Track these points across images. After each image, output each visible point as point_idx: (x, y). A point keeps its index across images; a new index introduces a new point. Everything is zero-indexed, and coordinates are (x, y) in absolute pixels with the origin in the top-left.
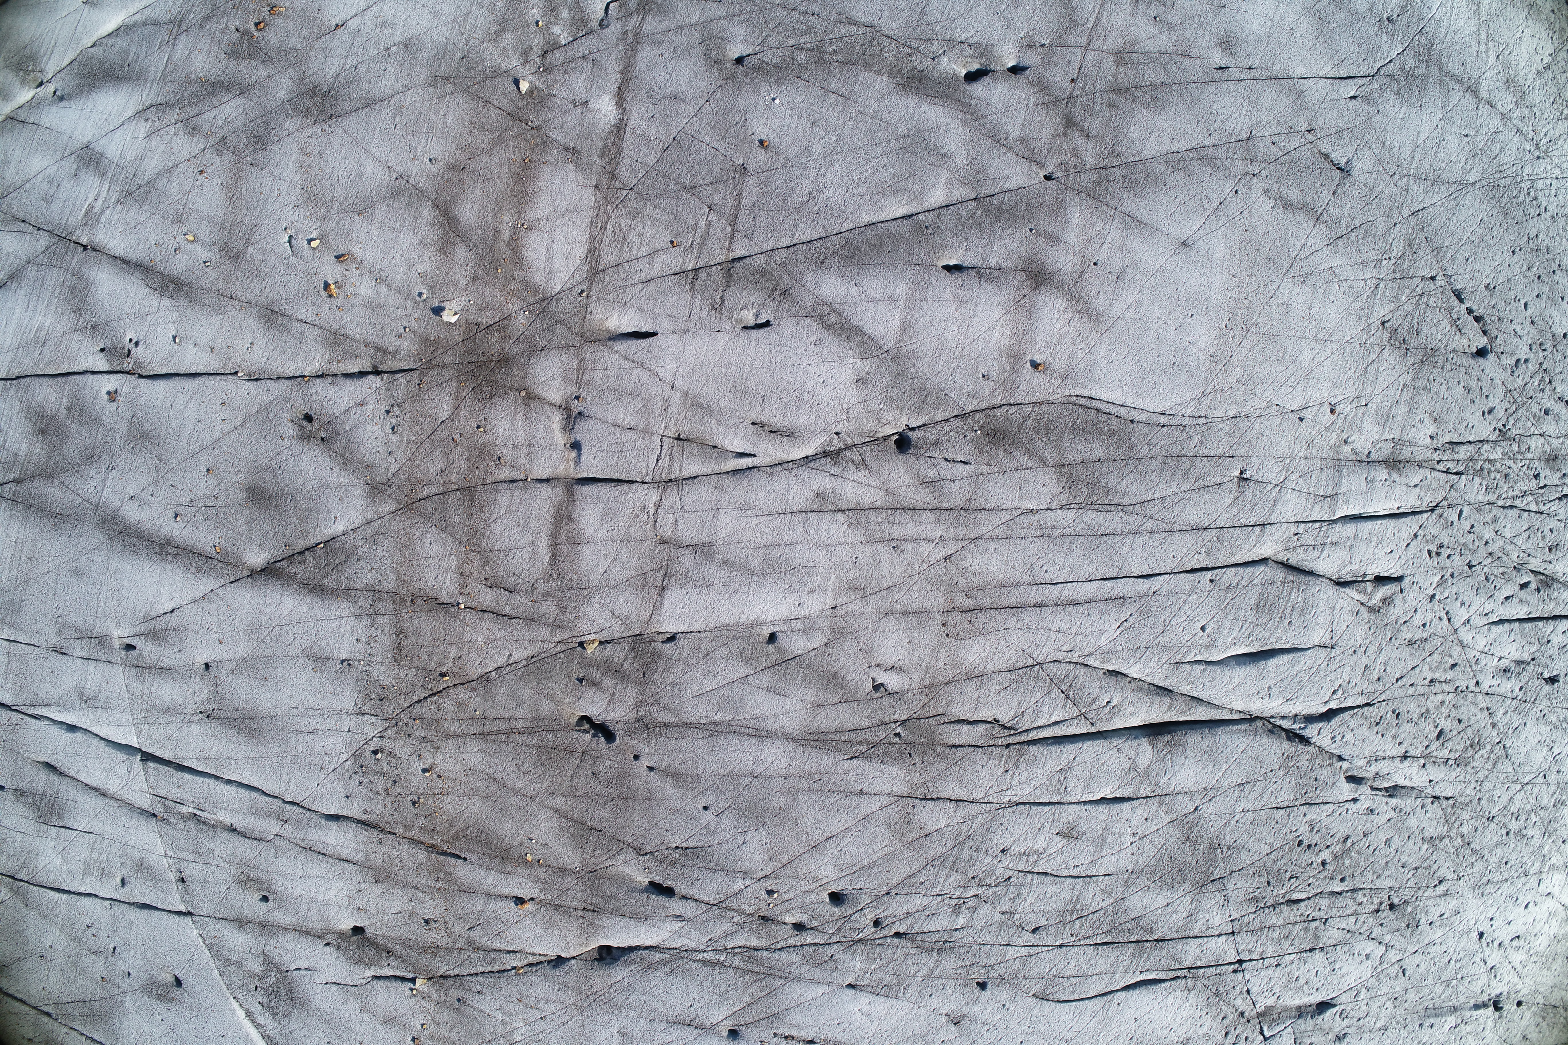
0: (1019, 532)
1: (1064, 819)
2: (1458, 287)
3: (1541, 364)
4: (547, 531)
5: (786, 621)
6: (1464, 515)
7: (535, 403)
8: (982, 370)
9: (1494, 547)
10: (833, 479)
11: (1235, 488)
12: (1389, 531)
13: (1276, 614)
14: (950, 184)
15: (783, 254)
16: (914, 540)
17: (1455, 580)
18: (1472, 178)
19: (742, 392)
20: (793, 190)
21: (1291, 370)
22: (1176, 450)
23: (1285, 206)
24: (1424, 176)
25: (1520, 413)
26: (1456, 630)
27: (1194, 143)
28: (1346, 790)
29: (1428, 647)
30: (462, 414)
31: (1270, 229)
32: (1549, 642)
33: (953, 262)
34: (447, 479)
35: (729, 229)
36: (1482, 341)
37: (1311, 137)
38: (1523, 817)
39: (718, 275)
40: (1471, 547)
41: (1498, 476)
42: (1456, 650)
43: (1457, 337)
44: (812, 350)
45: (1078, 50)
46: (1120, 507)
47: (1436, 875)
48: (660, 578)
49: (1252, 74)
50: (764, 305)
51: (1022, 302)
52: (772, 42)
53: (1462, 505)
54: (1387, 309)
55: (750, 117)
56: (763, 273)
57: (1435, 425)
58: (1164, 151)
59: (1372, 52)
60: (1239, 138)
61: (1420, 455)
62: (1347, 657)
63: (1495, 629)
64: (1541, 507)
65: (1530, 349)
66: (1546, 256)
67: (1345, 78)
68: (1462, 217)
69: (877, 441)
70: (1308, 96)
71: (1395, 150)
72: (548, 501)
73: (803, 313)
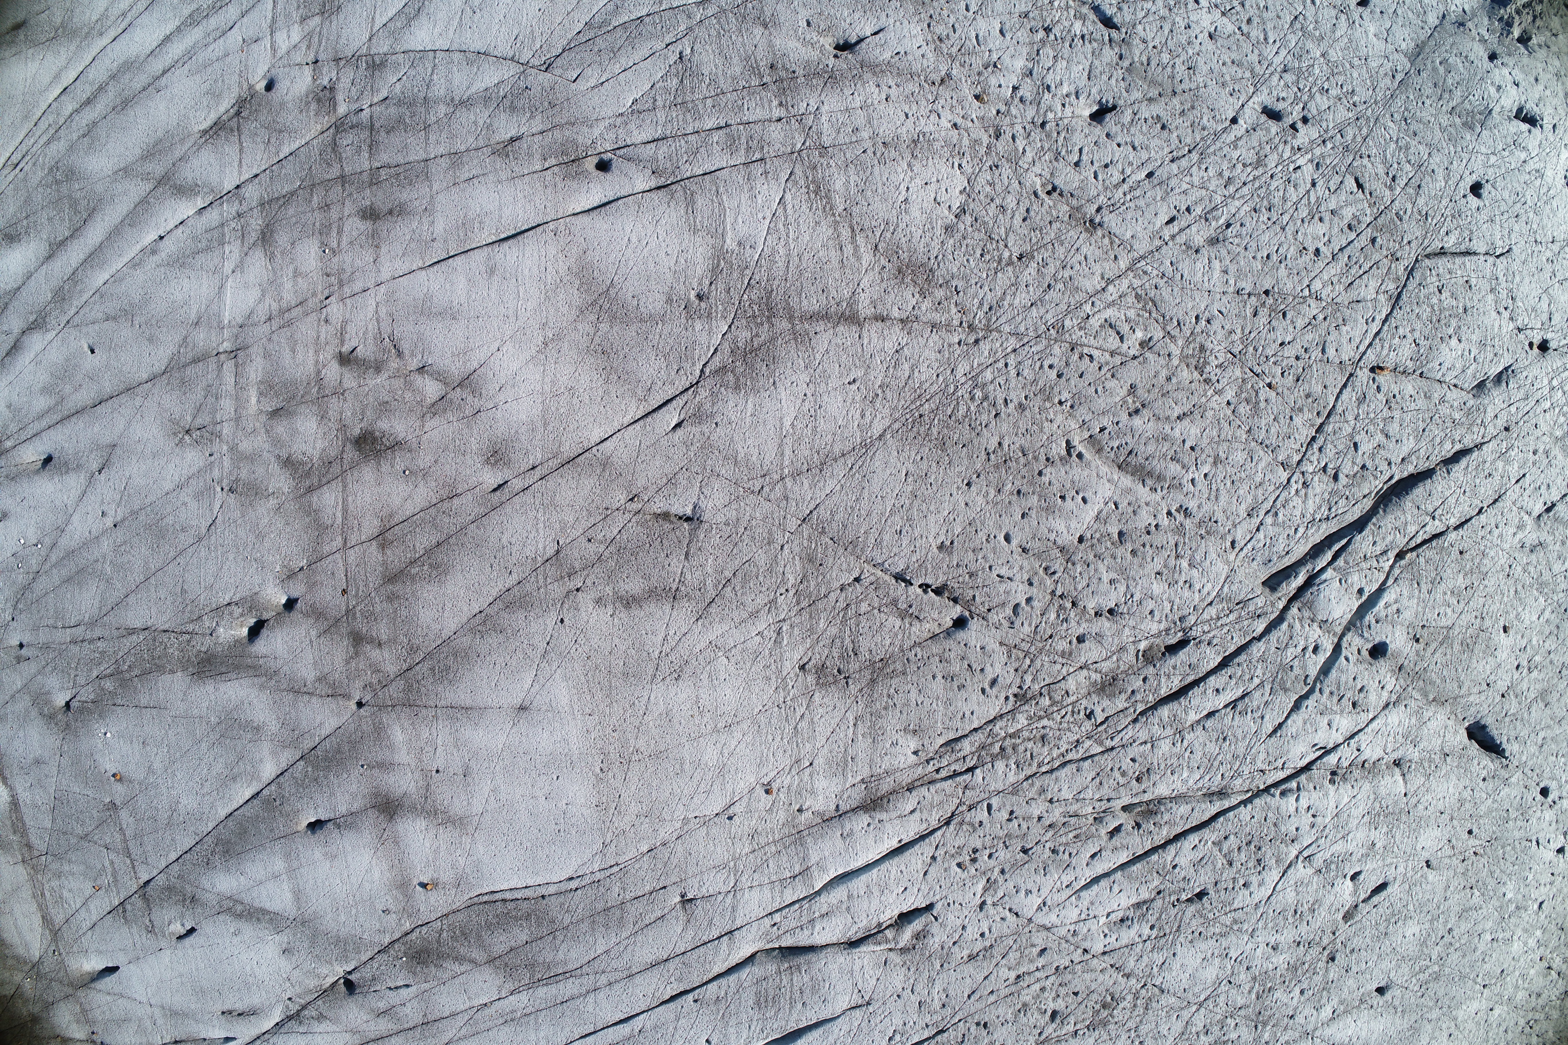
0: (482, 1027)
2: (898, 570)
3: (1053, 593)
6: (995, 806)
8: (380, 907)
9: (1056, 814)
10: (304, 1037)
11: (681, 913)
12: (894, 872)
13: (784, 1003)
14: (274, 754)
15: (176, 867)
17: (1007, 876)
18: (877, 430)
19: (201, 992)
20: (157, 809)
21: (697, 777)
22: (600, 906)
23: (627, 605)
24: (805, 467)
25: (1038, 663)
26: (1030, 920)
27: (495, 593)
29: (997, 952)
31: (617, 641)
32: (1174, 868)
33: (313, 820)
35: (129, 862)
36: (957, 611)
37: (636, 506)
39: (138, 902)
40: (1018, 833)
41: (1030, 745)
42: (1039, 937)
43: (916, 628)
44: (236, 940)
45: (337, 555)
46: (567, 974)
49: (538, 473)
50: (182, 916)
51: (385, 836)
52: (81, 680)
53: (989, 798)
54: (802, 650)
55: (96, 757)
56: (170, 889)
57: (916, 738)
58: (465, 620)
59: (686, 354)
60: (545, 558)
61: (906, 779)
62: (891, 1005)
63: (1089, 891)
64: (1109, 743)
65: (1031, 584)
66: (1022, 460)
67: (660, 407)
68: (876, 488)
69: (326, 993)
70: (615, 459)
71: (754, 458)
73: (213, 912)
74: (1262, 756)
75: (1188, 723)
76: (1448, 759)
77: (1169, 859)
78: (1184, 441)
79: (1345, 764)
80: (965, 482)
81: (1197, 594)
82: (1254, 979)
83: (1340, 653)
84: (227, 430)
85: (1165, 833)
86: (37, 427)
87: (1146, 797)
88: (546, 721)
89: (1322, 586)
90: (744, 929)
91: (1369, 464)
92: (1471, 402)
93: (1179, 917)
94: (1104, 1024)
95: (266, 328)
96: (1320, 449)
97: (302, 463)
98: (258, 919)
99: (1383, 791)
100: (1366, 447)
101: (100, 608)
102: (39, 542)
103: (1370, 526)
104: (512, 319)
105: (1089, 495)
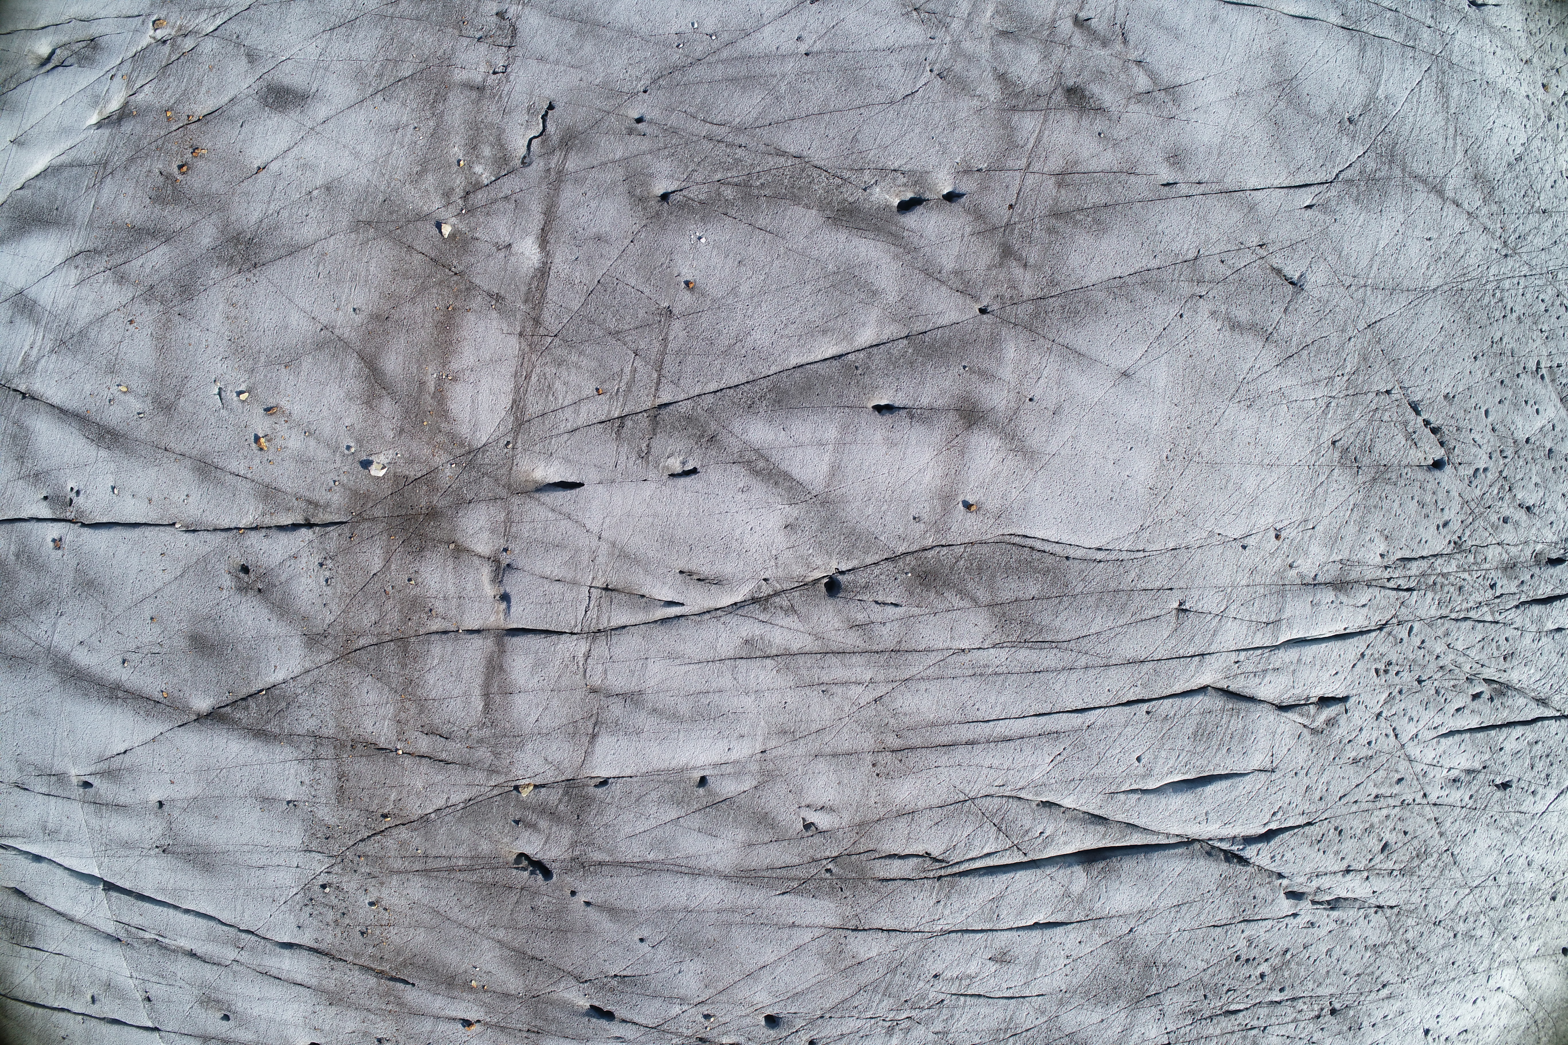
0: (950, 672)
1: (997, 944)
2: (1415, 399)
3: (1501, 472)
4: (479, 680)
5: (715, 765)
6: (1415, 631)
7: (465, 556)
8: (913, 512)
9: (1448, 659)
10: (762, 626)
11: (1174, 620)
12: (1335, 653)
13: (1215, 742)
14: (880, 322)
15: (710, 399)
16: (844, 683)
17: (1403, 697)
18: (1434, 283)
19: (669, 541)
20: (720, 333)
21: (1234, 498)
22: (1113, 585)
23: (1233, 328)
24: (1382, 286)
25: (1476, 524)
26: (1403, 746)
27: (1137, 267)
28: (1286, 906)
29: (1374, 764)
30: (393, 567)
31: (1216, 353)
32: (1501, 749)
33: (883, 402)
34: (381, 630)
35: (655, 375)
36: (1439, 453)
37: (1262, 252)
38: (1471, 919)
39: (644, 422)
40: (1421, 662)
41: (1452, 589)
42: (1403, 765)
43: (1412, 452)
44: (740, 496)
45: (1017, 173)
46: (1054, 644)
47: (1379, 980)
48: (591, 726)
49: (1202, 189)
50: (691, 452)
51: (954, 442)
52: (698, 177)
53: (1413, 621)
54: (1339, 428)
55: (676, 257)
56: (689, 419)
57: (1386, 543)
58: (1107, 277)
59: (1331, 156)
60: (1185, 259)
61: (1369, 574)
62: (1288, 779)
63: (1446, 741)
64: (1497, 617)
65: (1490, 458)
66: (1510, 359)
67: (1302, 186)
68: (1421, 326)
69: (807, 586)
70: (1261, 208)
71: (1352, 260)
72: (479, 653)
73: (730, 459)
75: (1546, 629)
77: (1501, 740)
80: (1474, 355)
84: (956, 25)
85: (1504, 715)
87: (1503, 678)
88: (1142, 394)
90: (1215, 656)
93: (1489, 797)
94: (1412, 873)
97: (1015, 85)
98: (777, 483)
101: (757, 119)
102: (715, 34)
104: (1220, 62)
105: (1541, 410)
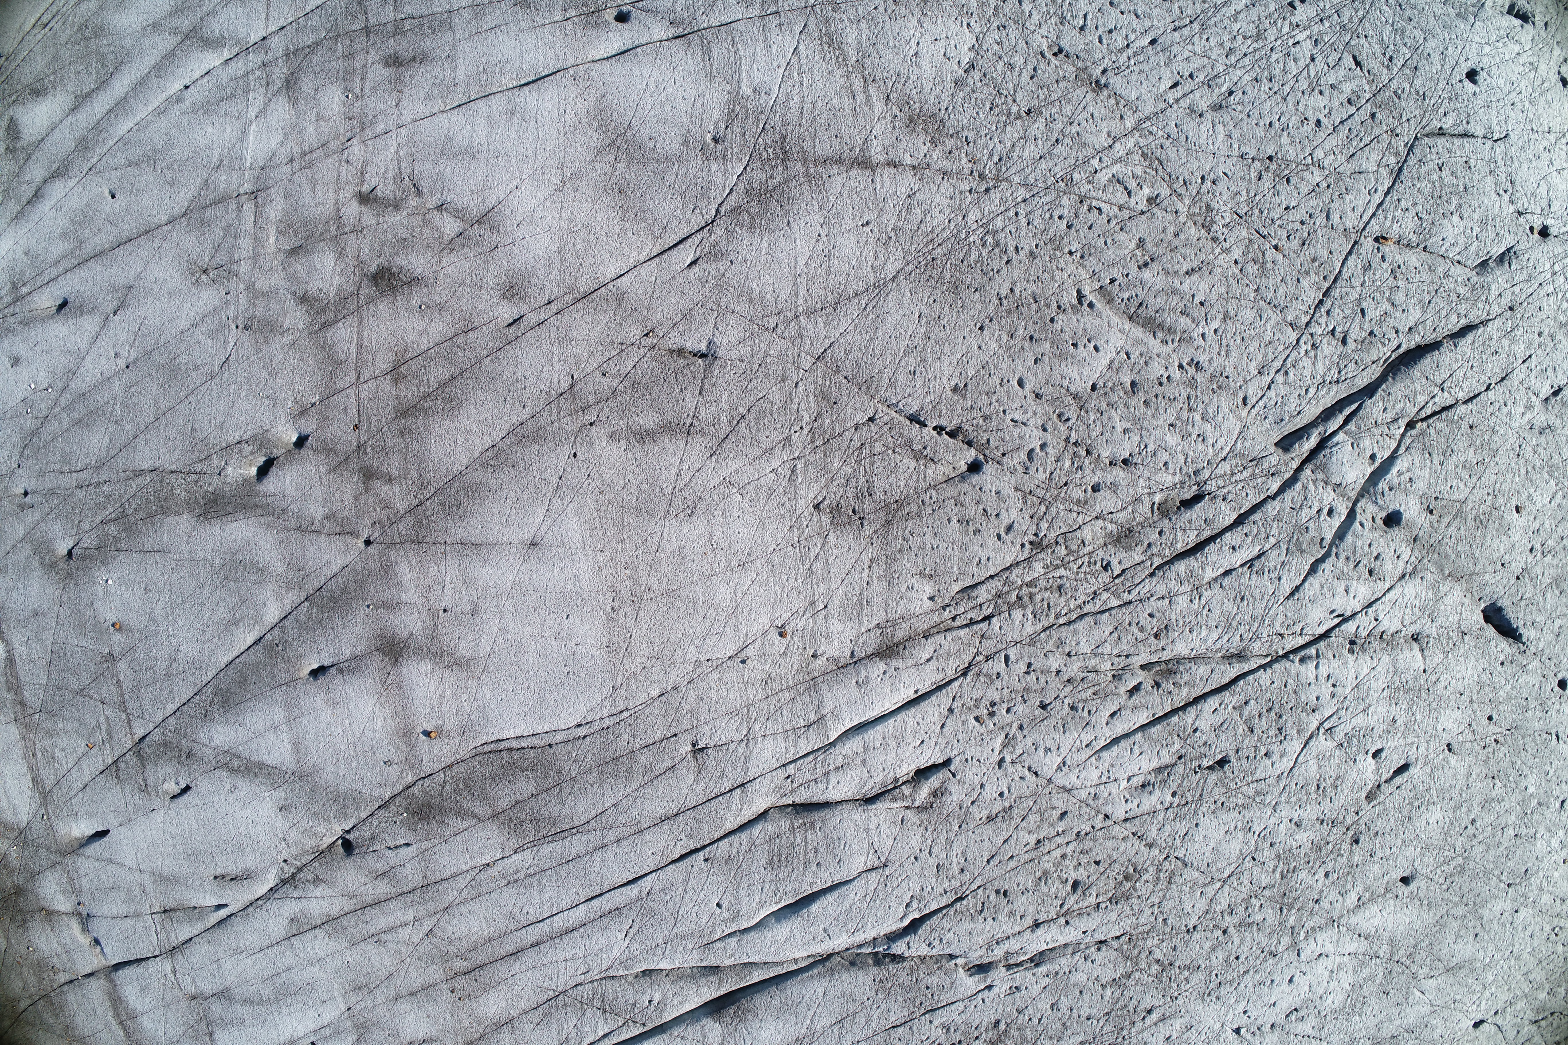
0: (485, 889)
2: (912, 411)
3: (1067, 440)
4: (111, 1013)
5: (315, 1031)
6: (1012, 658)
7: (55, 917)
8: (382, 758)
9: (1074, 669)
10: (298, 902)
11: (692, 763)
12: (910, 723)
13: (798, 862)
14: (278, 595)
15: (173, 721)
16: (392, 929)
17: (1026, 732)
18: (890, 271)
19: (192, 855)
20: (156, 659)
21: (710, 617)
22: (608, 755)
23: (641, 440)
24: (819, 305)
25: (1054, 510)
26: (1050, 780)
27: (508, 426)
28: (971, 984)
29: (1017, 813)
30: (13, 941)
31: (630, 476)
32: (1194, 731)
33: (315, 666)
34: (29, 993)
35: (124, 716)
36: (971, 454)
37: (650, 341)
38: (1239, 909)
39: (133, 759)
40: (1036, 686)
41: (1047, 594)
42: (1059, 799)
43: (931, 470)
44: (231, 797)
45: (350, 390)
46: (574, 830)
47: (1139, 1009)
48: (205, 1027)
49: (554, 307)
50: (177, 773)
51: (389, 680)
52: (85, 526)
53: (1006, 649)
54: (816, 488)
55: (96, 606)
56: (166, 744)
57: (932, 583)
58: (477, 454)
59: (702, 193)
60: (560, 392)
61: (922, 625)
62: (908, 867)
63: (1109, 752)
64: (1126, 597)
65: (1045, 430)
66: (1034, 307)
67: (676, 245)
68: (889, 328)
69: (323, 854)
70: (631, 295)
71: (769, 296)
72: (99, 991)
73: (210, 767)
74: (1280, 619)
75: (1205, 581)
76: (1466, 638)
77: (1190, 721)
78: (1193, 296)
79: (1364, 634)
80: (978, 326)
81: (1210, 448)
82: (1278, 856)
83: (1355, 518)
84: (244, 268)
85: (1185, 694)
86: (54, 271)
87: (1166, 655)
88: (557, 557)
89: (1334, 449)
90: (757, 781)
91: (1377, 331)
92: (1475, 279)
93: (1201, 784)
94: (1127, 897)
95: (287, 170)
96: (1328, 313)
97: (318, 300)
98: (256, 774)
99: (1402, 665)
100: (1373, 313)
101: (108, 451)
102: (50, 386)
103: (1380, 392)
104: (531, 159)
105: (1101, 344)
